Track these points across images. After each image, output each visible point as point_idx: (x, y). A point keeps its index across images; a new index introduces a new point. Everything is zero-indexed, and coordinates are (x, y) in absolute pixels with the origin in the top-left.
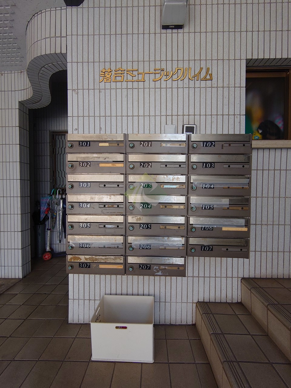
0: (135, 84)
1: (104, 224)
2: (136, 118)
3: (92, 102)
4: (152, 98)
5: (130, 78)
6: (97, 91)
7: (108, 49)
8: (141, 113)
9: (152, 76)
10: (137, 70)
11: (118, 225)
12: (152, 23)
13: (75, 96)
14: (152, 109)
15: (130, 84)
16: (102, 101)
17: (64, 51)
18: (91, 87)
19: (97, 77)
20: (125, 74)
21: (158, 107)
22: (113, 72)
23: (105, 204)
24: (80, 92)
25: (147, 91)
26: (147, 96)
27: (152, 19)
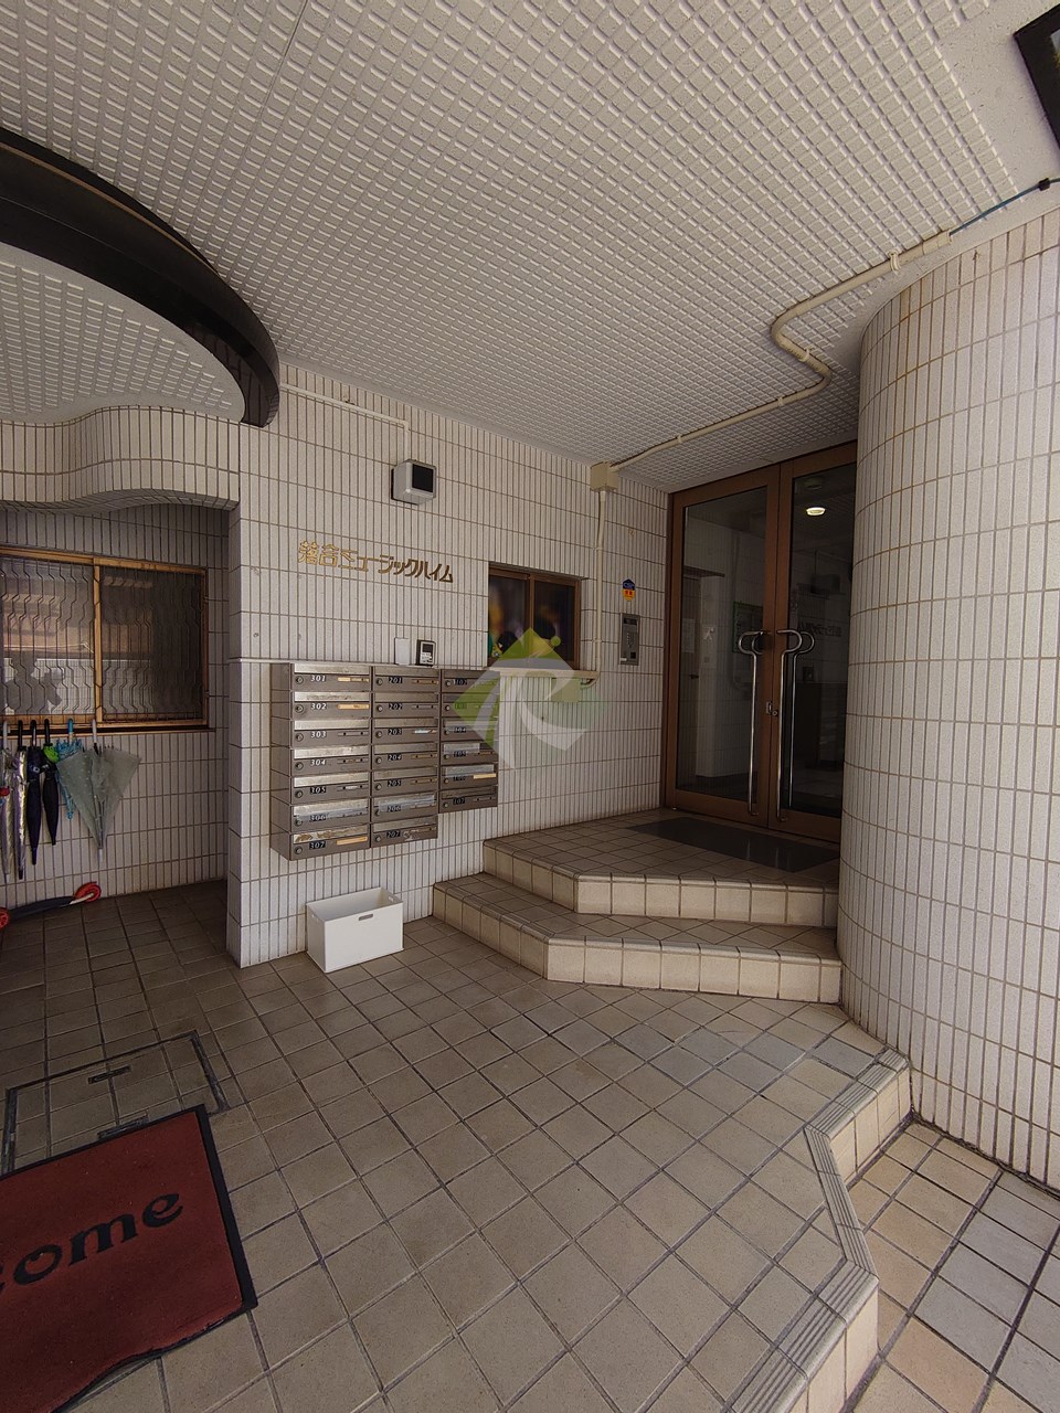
0: (354, 572)
1: (344, 786)
2: (354, 624)
3: (284, 591)
4: (377, 598)
5: (346, 563)
6: (293, 576)
7: (311, 510)
8: (362, 618)
9: (378, 564)
10: (357, 553)
11: (360, 784)
12: (378, 486)
13: (255, 578)
14: (377, 613)
15: (346, 571)
16: (302, 593)
17: (234, 498)
18: (284, 567)
19: (293, 551)
20: (339, 556)
21: (385, 612)
22: (321, 549)
23: (344, 759)
24: (265, 572)
25: (370, 585)
26: (370, 593)
27: (378, 481)
